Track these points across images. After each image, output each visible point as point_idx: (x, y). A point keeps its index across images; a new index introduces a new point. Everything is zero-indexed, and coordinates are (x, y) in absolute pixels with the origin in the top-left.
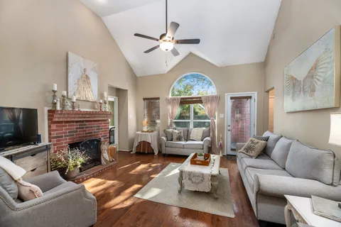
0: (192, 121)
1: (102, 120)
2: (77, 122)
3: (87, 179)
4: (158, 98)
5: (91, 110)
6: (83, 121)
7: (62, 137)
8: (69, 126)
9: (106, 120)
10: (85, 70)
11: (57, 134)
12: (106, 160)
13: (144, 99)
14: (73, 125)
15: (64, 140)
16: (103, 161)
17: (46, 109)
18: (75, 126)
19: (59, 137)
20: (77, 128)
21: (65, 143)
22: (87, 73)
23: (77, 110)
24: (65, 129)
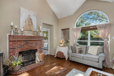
0: (89, 41)
1: (38, 40)
2: (24, 41)
3: (23, 73)
4: (69, 29)
5: (33, 35)
6: (27, 41)
7: (15, 48)
8: (19, 43)
9: (41, 40)
10: (29, 16)
11: (12, 47)
12: (38, 61)
13: (62, 30)
14: (22, 43)
15: (17, 50)
16: (36, 62)
17: (8, 35)
18: (23, 43)
19: (13, 48)
20: (24, 44)
21: (17, 51)
22: (30, 17)
23: (24, 35)
24: (17, 45)
